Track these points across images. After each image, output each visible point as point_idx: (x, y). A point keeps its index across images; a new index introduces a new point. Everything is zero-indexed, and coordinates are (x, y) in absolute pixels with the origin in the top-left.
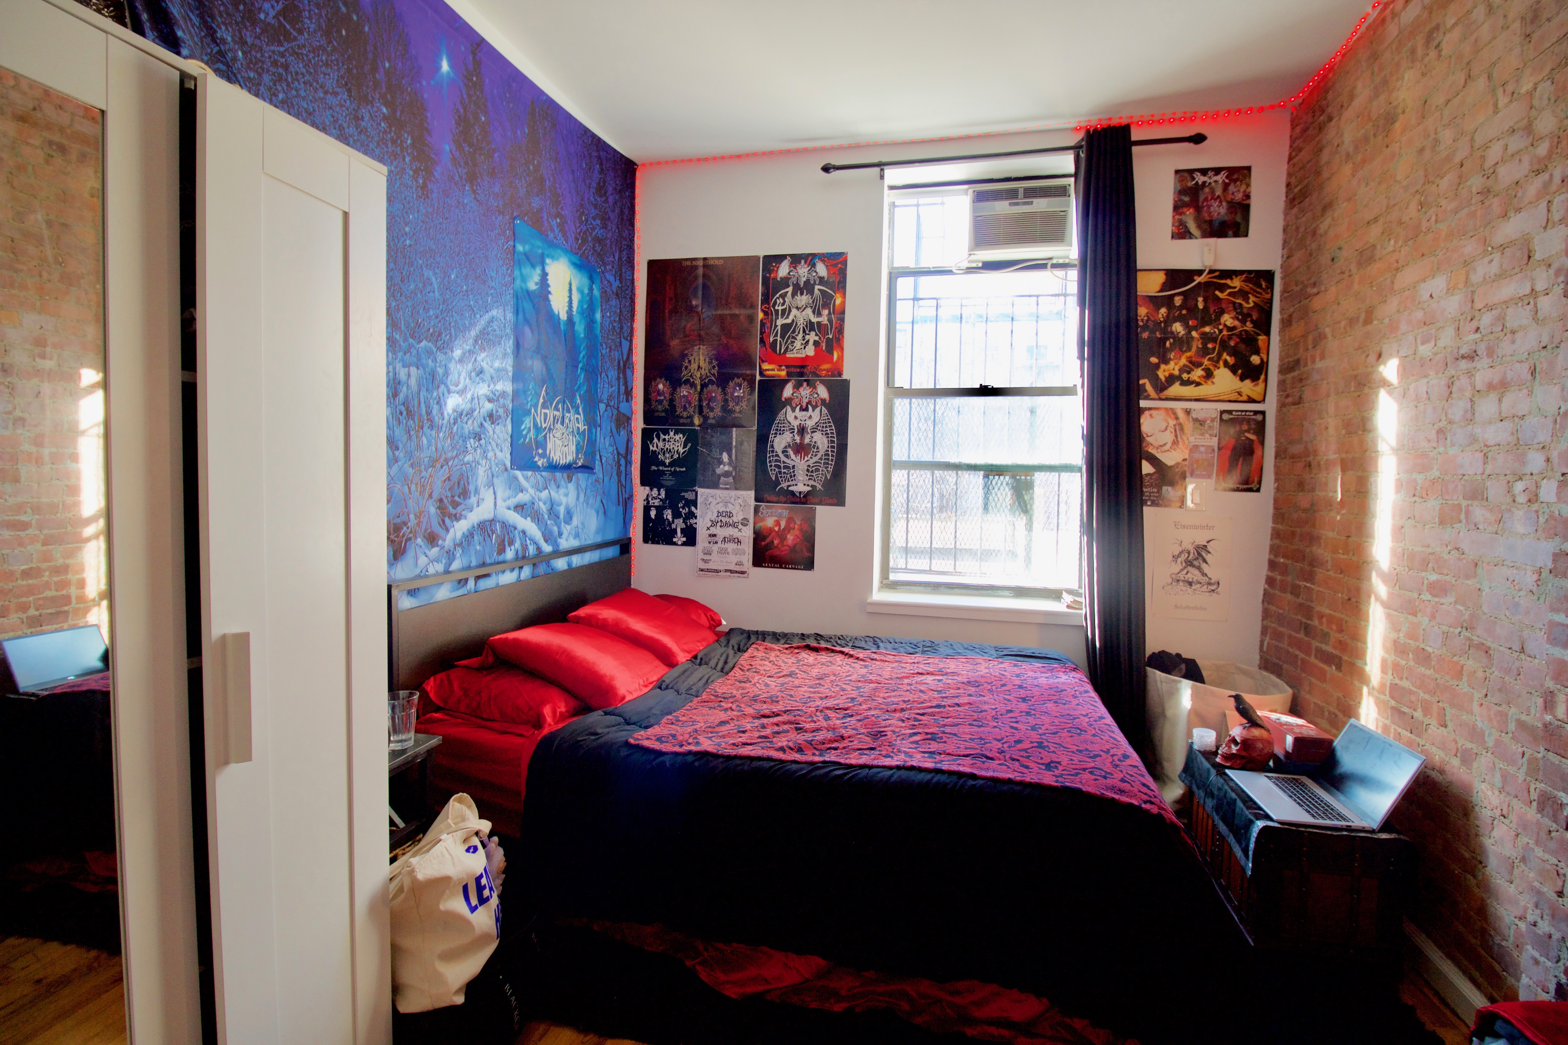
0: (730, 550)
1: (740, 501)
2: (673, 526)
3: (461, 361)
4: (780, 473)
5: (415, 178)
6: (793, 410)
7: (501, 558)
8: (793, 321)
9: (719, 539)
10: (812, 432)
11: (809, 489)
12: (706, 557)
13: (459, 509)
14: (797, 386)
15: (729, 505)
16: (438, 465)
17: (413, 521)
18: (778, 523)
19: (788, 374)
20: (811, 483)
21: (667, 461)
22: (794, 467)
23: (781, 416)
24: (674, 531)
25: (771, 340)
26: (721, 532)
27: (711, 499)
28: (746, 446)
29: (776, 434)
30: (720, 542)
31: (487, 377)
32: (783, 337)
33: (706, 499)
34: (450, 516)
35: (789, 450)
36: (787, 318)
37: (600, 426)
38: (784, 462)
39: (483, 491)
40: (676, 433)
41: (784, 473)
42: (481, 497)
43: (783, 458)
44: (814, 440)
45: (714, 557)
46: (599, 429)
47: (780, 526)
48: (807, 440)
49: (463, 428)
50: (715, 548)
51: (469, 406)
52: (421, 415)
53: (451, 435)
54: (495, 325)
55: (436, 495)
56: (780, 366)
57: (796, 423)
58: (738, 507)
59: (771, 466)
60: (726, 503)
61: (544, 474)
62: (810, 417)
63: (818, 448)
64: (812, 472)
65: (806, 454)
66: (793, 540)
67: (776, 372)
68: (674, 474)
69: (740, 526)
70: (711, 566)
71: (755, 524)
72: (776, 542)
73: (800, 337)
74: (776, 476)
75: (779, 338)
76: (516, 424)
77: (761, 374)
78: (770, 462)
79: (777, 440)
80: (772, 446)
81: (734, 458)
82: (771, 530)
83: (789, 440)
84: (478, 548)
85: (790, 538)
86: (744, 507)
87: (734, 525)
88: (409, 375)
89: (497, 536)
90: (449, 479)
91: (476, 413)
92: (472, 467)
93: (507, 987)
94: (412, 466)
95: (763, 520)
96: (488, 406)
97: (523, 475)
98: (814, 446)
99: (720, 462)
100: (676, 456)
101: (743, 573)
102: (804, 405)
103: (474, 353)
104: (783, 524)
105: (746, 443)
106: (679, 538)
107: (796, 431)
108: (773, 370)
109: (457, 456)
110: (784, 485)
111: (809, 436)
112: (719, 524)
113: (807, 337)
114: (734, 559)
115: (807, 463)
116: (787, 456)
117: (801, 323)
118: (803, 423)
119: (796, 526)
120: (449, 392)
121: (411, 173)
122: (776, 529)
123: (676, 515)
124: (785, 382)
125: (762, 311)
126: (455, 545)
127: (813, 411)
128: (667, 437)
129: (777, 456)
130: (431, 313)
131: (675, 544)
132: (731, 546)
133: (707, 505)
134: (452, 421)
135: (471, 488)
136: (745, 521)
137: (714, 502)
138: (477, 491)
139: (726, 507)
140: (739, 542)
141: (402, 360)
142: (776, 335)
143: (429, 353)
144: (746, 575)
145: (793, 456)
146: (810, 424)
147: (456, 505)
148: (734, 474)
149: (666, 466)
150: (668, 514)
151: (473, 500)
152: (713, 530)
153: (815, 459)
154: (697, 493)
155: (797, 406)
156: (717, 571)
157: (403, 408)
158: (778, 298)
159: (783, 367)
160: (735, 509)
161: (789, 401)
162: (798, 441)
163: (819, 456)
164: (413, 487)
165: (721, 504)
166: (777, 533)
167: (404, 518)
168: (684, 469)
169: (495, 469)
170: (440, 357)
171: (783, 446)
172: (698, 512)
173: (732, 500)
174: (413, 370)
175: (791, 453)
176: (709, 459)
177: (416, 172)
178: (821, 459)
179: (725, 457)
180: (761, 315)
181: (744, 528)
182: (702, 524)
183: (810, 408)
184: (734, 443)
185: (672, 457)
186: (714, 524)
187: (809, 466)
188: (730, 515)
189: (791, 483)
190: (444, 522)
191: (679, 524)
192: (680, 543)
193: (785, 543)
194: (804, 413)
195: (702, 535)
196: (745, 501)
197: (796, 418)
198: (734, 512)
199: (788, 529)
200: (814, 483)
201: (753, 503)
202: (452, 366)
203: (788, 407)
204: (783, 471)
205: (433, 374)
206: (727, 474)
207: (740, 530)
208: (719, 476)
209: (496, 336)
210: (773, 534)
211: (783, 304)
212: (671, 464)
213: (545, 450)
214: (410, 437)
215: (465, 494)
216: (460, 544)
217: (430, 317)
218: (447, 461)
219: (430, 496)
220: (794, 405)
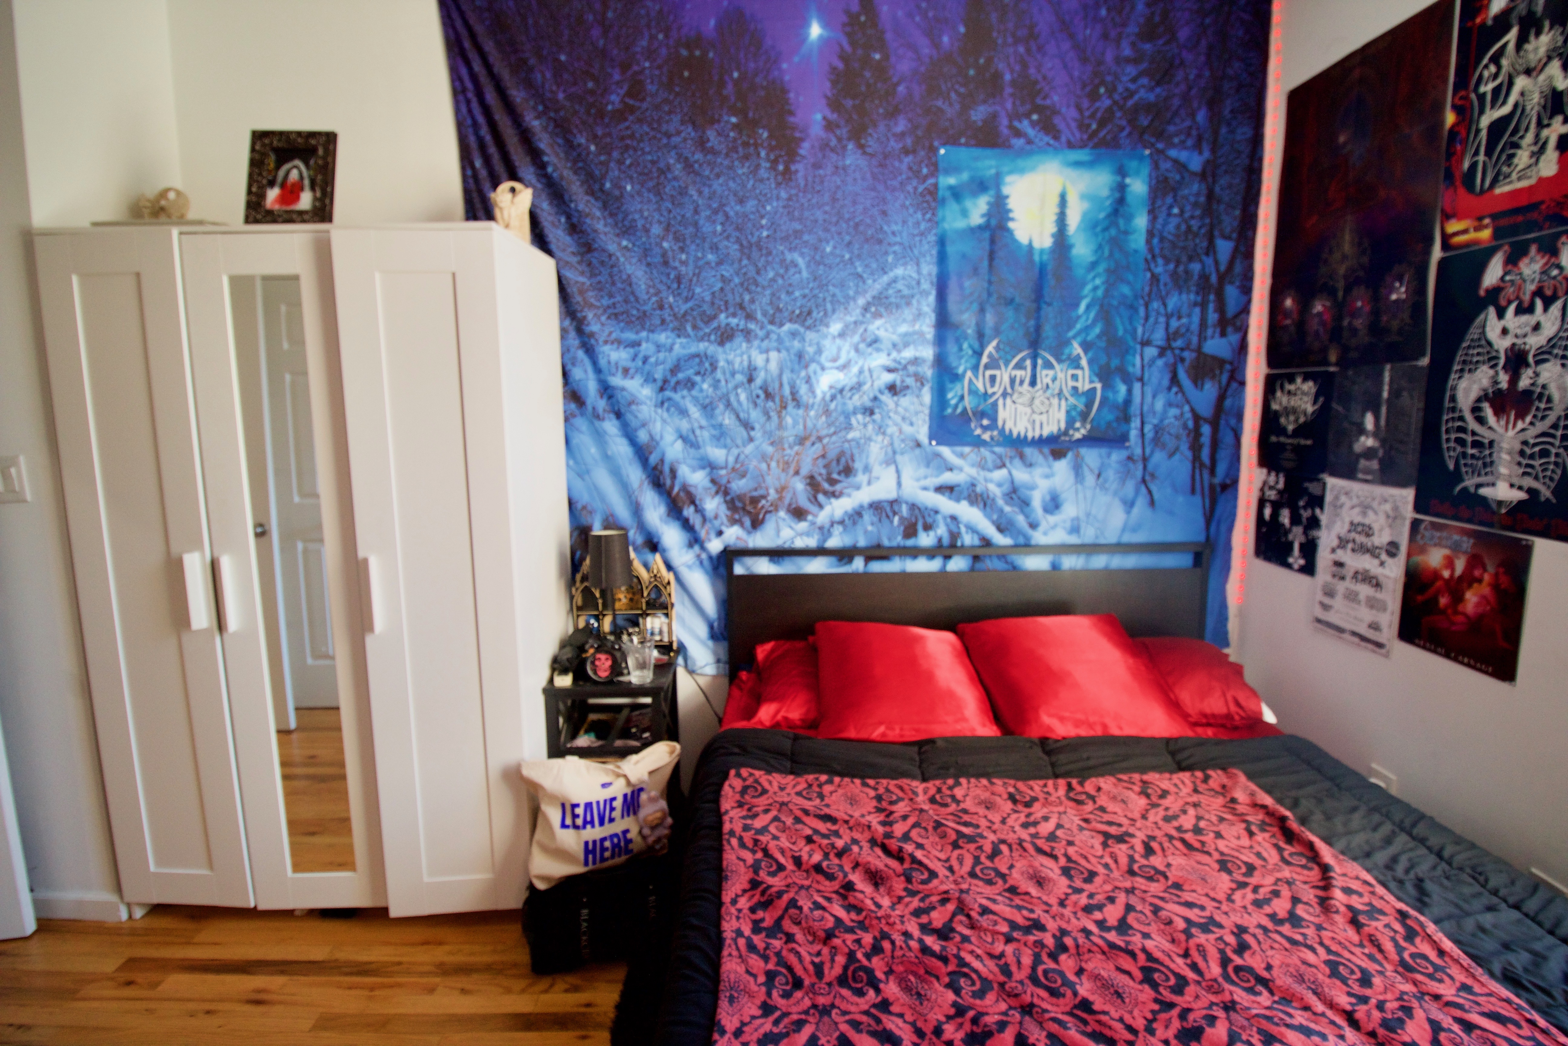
0: (1362, 597)
1: (1388, 507)
2: (1290, 537)
3: (842, 335)
4: (1464, 455)
5: (773, 168)
6: (1501, 315)
7: (910, 542)
8: (1516, 105)
9: (1349, 572)
10: (1537, 363)
11: (1522, 495)
12: (1327, 601)
13: (838, 487)
14: (1512, 261)
15: (1370, 513)
16: (808, 443)
17: (773, 495)
18: (1450, 563)
19: (1496, 235)
20: (1528, 482)
21: (1291, 428)
22: (1491, 443)
23: (1473, 333)
24: (1289, 547)
25: (1466, 165)
26: (1356, 562)
27: (1343, 499)
28: (1405, 399)
29: (1462, 370)
30: (1348, 579)
31: (886, 345)
32: (1489, 153)
33: (1337, 498)
34: (826, 493)
35: (1486, 406)
36: (1504, 103)
37: (1141, 379)
38: (1474, 433)
39: (877, 470)
40: (1305, 380)
41: (1473, 456)
42: (874, 474)
43: (1472, 425)
44: (1541, 381)
45: (1338, 602)
46: (1137, 386)
47: (1453, 570)
48: (1524, 383)
49: (844, 404)
50: (1341, 587)
51: (855, 380)
52: (782, 397)
53: (827, 412)
54: (900, 285)
55: (804, 471)
56: (1480, 219)
57: (1502, 345)
58: (1382, 519)
59: (1448, 440)
60: (1365, 508)
61: (998, 450)
62: (1537, 327)
63: (1549, 400)
64: (1532, 457)
65: (1520, 416)
66: (1477, 605)
67: (1472, 235)
68: (1297, 449)
69: (1384, 556)
70: (1331, 617)
71: (1409, 555)
72: (1443, 601)
73: (1530, 137)
74: (1457, 464)
75: (1481, 158)
76: (940, 394)
77: (1445, 246)
78: (1447, 431)
79: (1463, 385)
80: (1453, 399)
81: (1383, 422)
82: (1436, 575)
83: (1485, 382)
84: (870, 528)
85: (1471, 599)
86: (1394, 518)
87: (1372, 551)
88: (768, 360)
89: (902, 519)
90: (823, 456)
91: (866, 387)
92: (861, 445)
93: (585, 911)
94: (772, 444)
95: (1423, 550)
96: (888, 378)
97: (954, 452)
98: (1540, 396)
99: (1362, 431)
100: (1302, 420)
101: (1380, 645)
102: (1527, 298)
103: (862, 323)
104: (1460, 566)
105: (1405, 394)
106: (1296, 559)
107: (1502, 362)
108: (1465, 231)
109: (835, 433)
110: (1469, 482)
111: (1530, 372)
112: (1350, 546)
113: (1545, 133)
114: (1367, 615)
115: (1522, 437)
116: (1481, 420)
117: (1535, 100)
118: (1519, 341)
119: (1487, 577)
120: (823, 369)
121: (768, 165)
122: (1446, 574)
123: (1295, 520)
124: (1487, 254)
125: (1454, 107)
126: (832, 524)
127: (1546, 309)
128: (1292, 387)
129: (1461, 419)
130: (797, 294)
131: (1289, 566)
132: (1365, 590)
133: (1337, 507)
134: (828, 398)
135: (858, 465)
136: (1392, 549)
137: (1348, 504)
138: (867, 469)
139: (1364, 514)
140: (1378, 585)
141: (759, 347)
142: (1476, 153)
143: (794, 334)
144: (1383, 651)
145: (1491, 419)
146: (1535, 342)
147: (833, 482)
148: (1381, 453)
149: (1288, 437)
150: (1285, 517)
151: (861, 478)
152: (1341, 555)
153: (1541, 427)
154: (1324, 484)
155: (1510, 302)
156: (1340, 630)
157: (760, 392)
158: (1486, 67)
159: (1487, 221)
160: (1376, 520)
161: (1494, 296)
162: (1504, 385)
163: (1549, 422)
164: (773, 464)
165: (1357, 510)
166: (1448, 582)
167: (761, 492)
168: (1309, 442)
169: (897, 444)
170: (810, 335)
171: (1474, 394)
172: (1324, 518)
173: (1375, 505)
174: (773, 355)
175: (1488, 412)
176: (1346, 425)
177: (775, 162)
178: (1555, 426)
179: (1369, 422)
180: (1450, 118)
181: (1389, 561)
182: (1326, 539)
183: (1539, 304)
184: (1385, 395)
185: (1296, 420)
186: (1343, 543)
187: (1525, 443)
188: (1368, 531)
189: (1482, 479)
190: (816, 498)
191: (1297, 536)
192: (1296, 566)
193: (1460, 608)
194: (1524, 318)
195: (1324, 558)
196: (1396, 509)
197: (1505, 331)
198: (1376, 527)
199: (1468, 579)
200: (1535, 485)
201: (1409, 513)
202: (827, 343)
203: (1492, 311)
204: (1470, 451)
205: (800, 356)
206: (1369, 453)
207: (1382, 564)
208: (1359, 456)
209: (903, 297)
210: (1439, 584)
211: (1495, 76)
212: (1297, 433)
213: (994, 419)
214: (769, 418)
215: (848, 471)
216: (842, 522)
217: (795, 300)
218: (820, 439)
219: (797, 473)
220: (1503, 302)
